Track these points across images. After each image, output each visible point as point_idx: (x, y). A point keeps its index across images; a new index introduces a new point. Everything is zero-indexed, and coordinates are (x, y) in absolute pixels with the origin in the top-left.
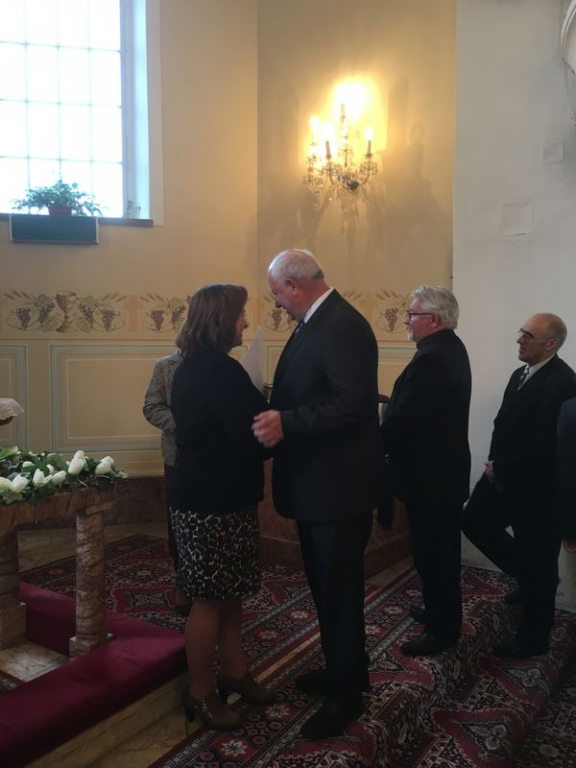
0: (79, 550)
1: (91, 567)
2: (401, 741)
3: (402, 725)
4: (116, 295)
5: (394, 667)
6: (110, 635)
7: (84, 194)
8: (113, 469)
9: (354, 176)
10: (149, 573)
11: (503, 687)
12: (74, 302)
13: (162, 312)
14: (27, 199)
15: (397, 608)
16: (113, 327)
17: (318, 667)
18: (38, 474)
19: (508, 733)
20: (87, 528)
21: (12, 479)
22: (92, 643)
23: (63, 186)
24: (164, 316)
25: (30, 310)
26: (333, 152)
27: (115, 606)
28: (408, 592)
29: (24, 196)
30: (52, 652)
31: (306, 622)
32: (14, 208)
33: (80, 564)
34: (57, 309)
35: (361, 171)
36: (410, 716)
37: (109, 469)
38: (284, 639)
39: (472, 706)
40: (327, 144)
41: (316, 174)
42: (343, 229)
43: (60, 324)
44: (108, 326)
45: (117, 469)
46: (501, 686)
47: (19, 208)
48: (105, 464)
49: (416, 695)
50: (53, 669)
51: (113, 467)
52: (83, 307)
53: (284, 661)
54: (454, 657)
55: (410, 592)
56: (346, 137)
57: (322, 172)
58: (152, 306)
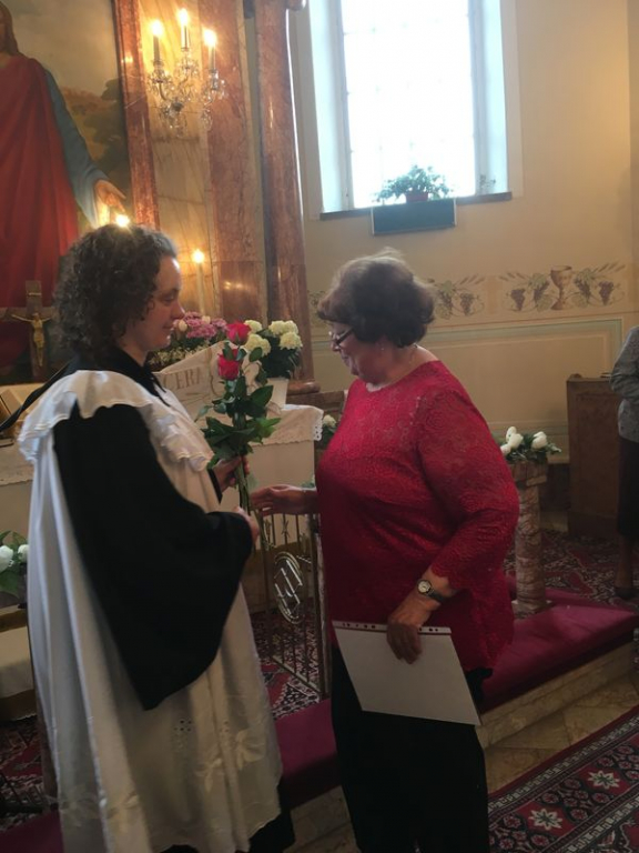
1: (532, 535)
4: (474, 277)
6: (549, 602)
7: (438, 177)
8: (548, 443)
13: (523, 291)
14: (384, 190)
16: (472, 311)
20: (526, 498)
22: (536, 607)
23: (419, 171)
24: (525, 294)
32: (374, 202)
33: (520, 533)
37: (545, 444)
44: (466, 310)
47: (378, 200)
48: (540, 438)
52: (442, 293)
58: (513, 285)
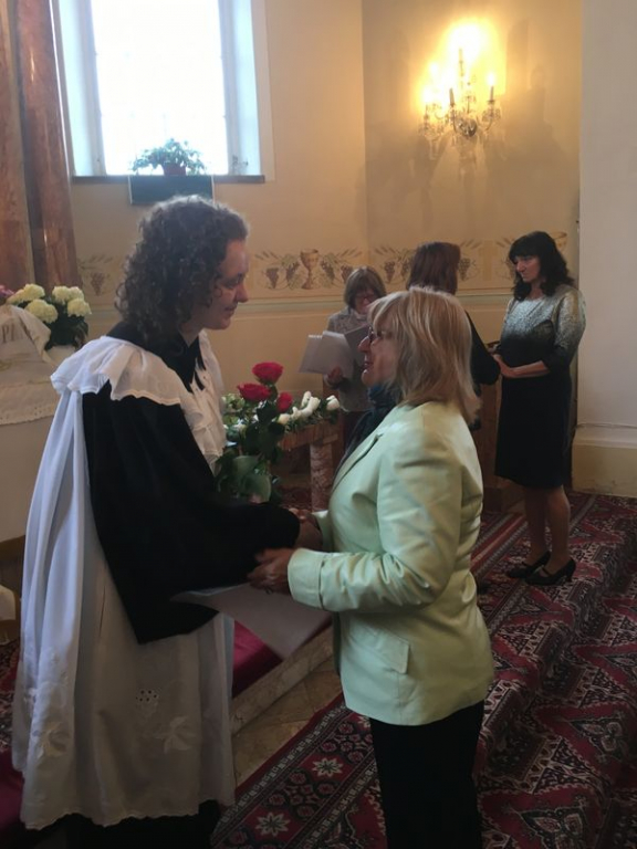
5: (537, 609)
7: (195, 151)
9: (475, 122)
13: (277, 270)
23: (176, 144)
24: (278, 273)
26: (456, 101)
35: (484, 119)
39: (611, 641)
40: (451, 92)
41: (433, 120)
42: (460, 177)
47: (134, 169)
56: (469, 84)
57: (447, 122)
58: (267, 264)
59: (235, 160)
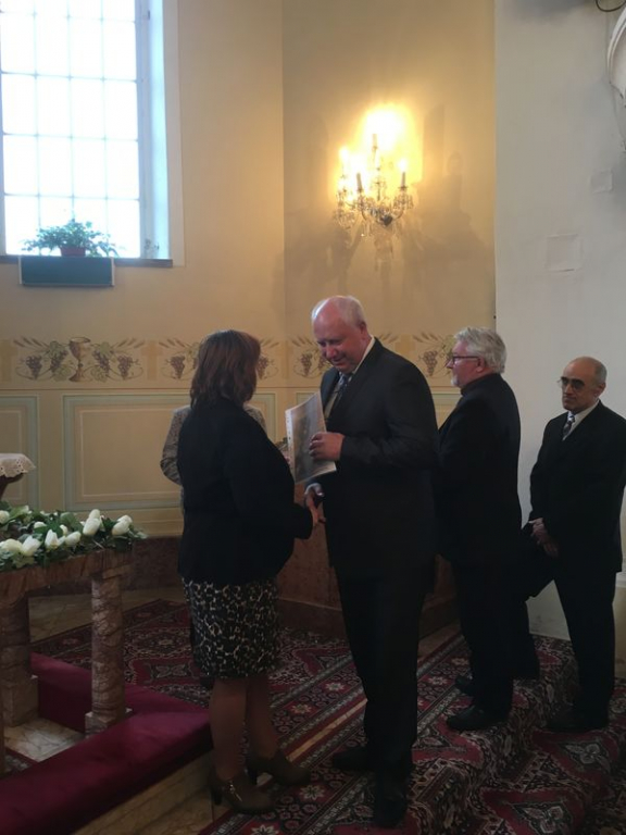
0: (96, 617)
1: (107, 635)
2: (447, 825)
3: (448, 807)
4: (134, 340)
5: (439, 743)
6: (128, 710)
7: (98, 234)
8: (131, 529)
9: (388, 210)
10: (171, 642)
11: (559, 765)
12: (89, 349)
14: (37, 239)
15: (441, 678)
16: (130, 375)
17: (355, 744)
18: (51, 535)
19: (565, 815)
20: (104, 593)
21: (22, 541)
22: (110, 720)
23: (76, 225)
24: (185, 362)
25: (40, 358)
26: (365, 185)
27: (134, 679)
28: (453, 661)
29: (35, 236)
30: (67, 729)
31: (342, 694)
32: (24, 249)
33: (96, 633)
34: (70, 357)
35: (395, 205)
36: (457, 797)
37: (126, 530)
38: (319, 713)
39: (525, 786)
40: (359, 177)
41: (347, 208)
42: (376, 268)
43: (74, 373)
44: (124, 374)
45: (135, 529)
46: (557, 764)
47: (29, 249)
48: (122, 523)
49: (463, 773)
50: (67, 747)
51: (131, 527)
52: (98, 355)
53: (319, 737)
54: (505, 732)
55: (456, 661)
56: (379, 169)
57: (353, 207)
58: (173, 352)
59: (147, 244)
